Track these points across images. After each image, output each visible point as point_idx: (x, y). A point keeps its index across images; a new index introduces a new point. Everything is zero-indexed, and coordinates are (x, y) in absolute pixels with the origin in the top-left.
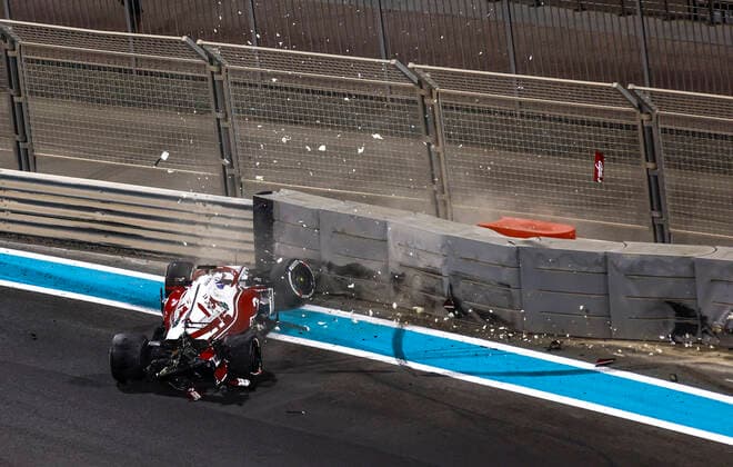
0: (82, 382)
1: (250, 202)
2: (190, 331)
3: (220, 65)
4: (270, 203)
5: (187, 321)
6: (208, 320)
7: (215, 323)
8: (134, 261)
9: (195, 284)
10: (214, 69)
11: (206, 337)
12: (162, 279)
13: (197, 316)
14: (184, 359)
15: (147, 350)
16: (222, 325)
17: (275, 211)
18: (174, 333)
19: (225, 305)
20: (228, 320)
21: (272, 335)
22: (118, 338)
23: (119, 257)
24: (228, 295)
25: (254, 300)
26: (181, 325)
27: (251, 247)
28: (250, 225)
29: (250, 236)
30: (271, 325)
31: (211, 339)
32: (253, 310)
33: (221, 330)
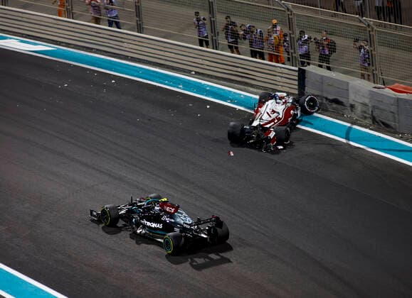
0: (217, 141)
1: (297, 69)
2: (262, 123)
3: (291, 12)
4: (304, 71)
6: (270, 119)
7: (273, 120)
8: (251, 89)
9: (267, 103)
10: (289, 13)
11: (268, 126)
12: (258, 97)
13: (265, 117)
14: (258, 136)
15: (243, 130)
16: (276, 121)
17: (306, 74)
18: (255, 124)
19: (278, 113)
20: (279, 119)
21: (298, 126)
22: (232, 124)
23: (246, 88)
24: (280, 108)
25: (292, 111)
26: (258, 120)
27: (297, 87)
28: (297, 78)
29: (296, 83)
30: (299, 122)
31: (270, 127)
32: (290, 116)
33: (275, 123)
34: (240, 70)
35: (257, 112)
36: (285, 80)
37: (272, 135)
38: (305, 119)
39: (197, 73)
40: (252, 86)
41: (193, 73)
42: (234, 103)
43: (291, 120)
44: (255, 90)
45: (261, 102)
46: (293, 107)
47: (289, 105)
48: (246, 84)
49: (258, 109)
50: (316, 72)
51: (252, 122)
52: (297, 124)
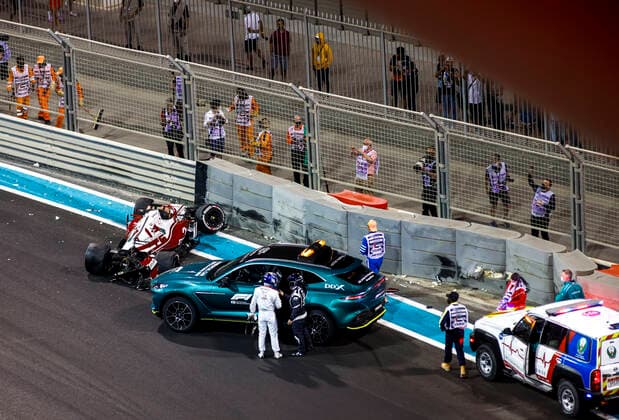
1: (194, 163)
2: (137, 246)
3: (189, 75)
4: (205, 167)
5: (136, 239)
6: (150, 240)
7: (155, 242)
8: (124, 192)
9: (146, 215)
10: (186, 77)
11: (147, 250)
12: (132, 205)
13: (143, 236)
14: (131, 265)
15: (109, 256)
16: (159, 243)
17: (208, 172)
18: (127, 246)
19: (164, 231)
20: (164, 240)
21: (194, 251)
22: (92, 245)
23: (116, 190)
25: (184, 229)
26: (132, 241)
27: (193, 191)
28: (194, 177)
29: (193, 184)
30: (194, 245)
31: (150, 252)
32: (182, 235)
33: (158, 247)
34: (107, 162)
35: (131, 228)
36: (176, 180)
37: (152, 264)
38: (204, 240)
39: (42, 165)
40: (125, 187)
41: (37, 165)
42: (97, 214)
43: (183, 242)
44: (130, 194)
45: (138, 214)
46: (187, 222)
47: (180, 218)
48: (117, 184)
49: (132, 224)
50: (224, 169)
51: (123, 242)
52: (191, 248)
